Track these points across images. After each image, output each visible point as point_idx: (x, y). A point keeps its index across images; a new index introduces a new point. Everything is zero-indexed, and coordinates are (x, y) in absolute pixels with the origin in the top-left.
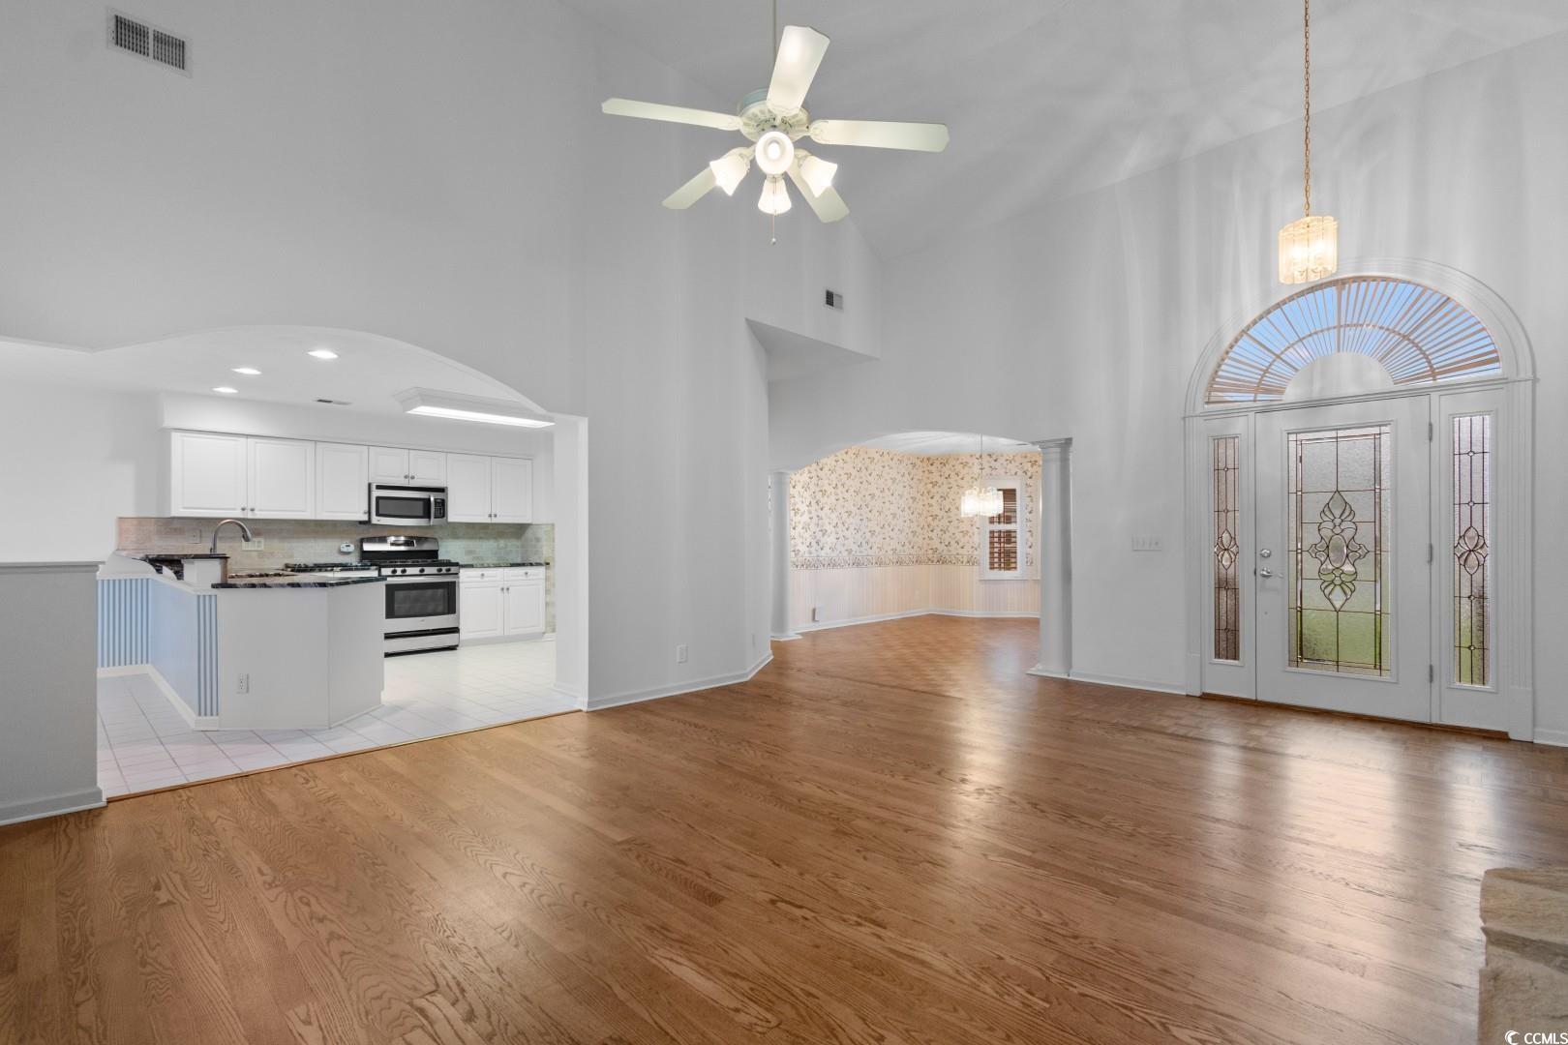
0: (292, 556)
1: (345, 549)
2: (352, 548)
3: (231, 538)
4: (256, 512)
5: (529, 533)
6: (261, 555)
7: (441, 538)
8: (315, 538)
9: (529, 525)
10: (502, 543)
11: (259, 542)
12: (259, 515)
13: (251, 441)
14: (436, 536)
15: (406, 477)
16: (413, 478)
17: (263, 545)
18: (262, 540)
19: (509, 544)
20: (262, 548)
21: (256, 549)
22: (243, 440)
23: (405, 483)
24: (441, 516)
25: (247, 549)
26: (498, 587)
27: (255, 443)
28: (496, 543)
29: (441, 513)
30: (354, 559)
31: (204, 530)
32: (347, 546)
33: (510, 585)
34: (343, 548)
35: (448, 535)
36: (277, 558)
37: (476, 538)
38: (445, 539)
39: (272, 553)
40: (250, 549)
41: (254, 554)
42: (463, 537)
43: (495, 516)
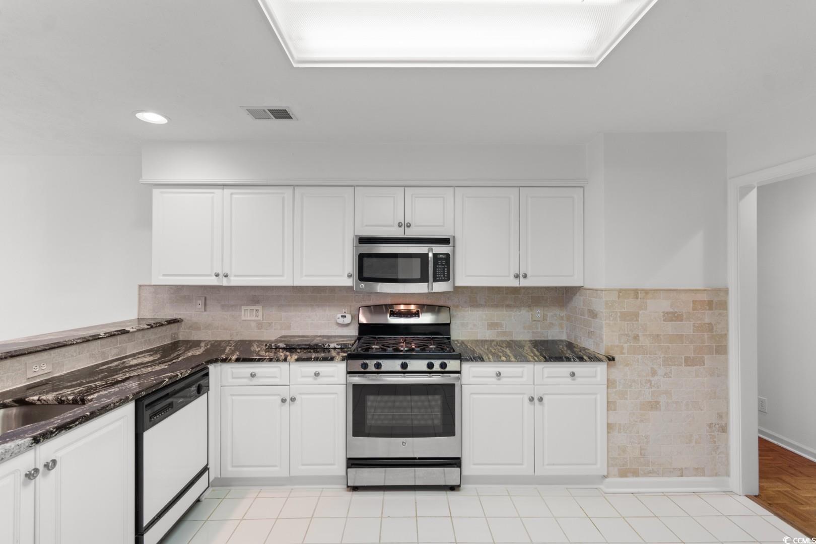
0: (289, 328)
1: (341, 321)
2: (348, 319)
3: (232, 306)
4: (231, 278)
5: (578, 301)
6: (260, 325)
7: (457, 307)
8: (312, 306)
9: (579, 288)
10: (538, 313)
11: (257, 311)
12: (234, 281)
13: (227, 191)
14: (449, 303)
15: (400, 225)
16: (409, 226)
17: (260, 313)
18: (259, 308)
19: (550, 314)
20: (260, 318)
21: (254, 318)
22: (218, 192)
23: (398, 233)
24: (443, 278)
25: (246, 318)
26: (524, 394)
27: (232, 194)
28: (530, 313)
29: (444, 274)
30: (353, 331)
31: (208, 297)
32: (342, 316)
33: (544, 394)
34: (339, 318)
35: (465, 302)
36: (275, 329)
37: (502, 306)
38: (460, 307)
39: (270, 324)
40: (249, 318)
41: (253, 324)
42: (486, 305)
43: (525, 276)
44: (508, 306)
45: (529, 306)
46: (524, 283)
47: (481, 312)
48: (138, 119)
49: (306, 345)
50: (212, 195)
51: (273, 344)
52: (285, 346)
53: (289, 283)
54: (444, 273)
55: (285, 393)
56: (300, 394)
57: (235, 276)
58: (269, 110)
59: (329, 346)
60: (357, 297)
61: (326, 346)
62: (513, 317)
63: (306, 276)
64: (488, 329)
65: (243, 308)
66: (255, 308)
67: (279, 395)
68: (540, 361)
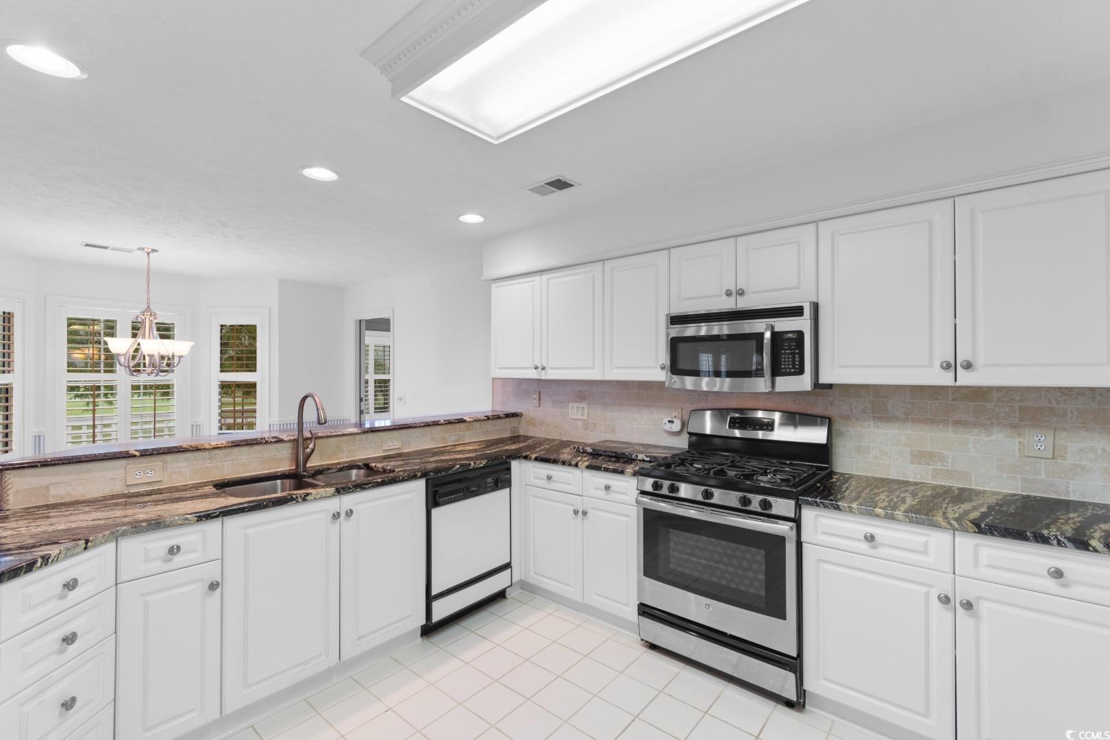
0: (613, 431)
1: (668, 427)
2: (677, 426)
4: (549, 371)
6: (586, 425)
7: (848, 418)
8: (636, 406)
11: (583, 408)
12: (551, 375)
14: (832, 412)
15: (729, 294)
16: (741, 293)
17: (586, 411)
18: (585, 405)
20: (585, 417)
21: (580, 417)
22: (537, 279)
23: (727, 305)
24: (793, 370)
25: (573, 417)
26: (931, 586)
27: (548, 279)
28: (1017, 440)
29: (794, 365)
30: (682, 443)
31: (542, 392)
32: (670, 421)
33: (979, 598)
34: (665, 424)
35: (864, 411)
36: (600, 432)
37: (945, 422)
38: (854, 420)
39: (595, 425)
40: (576, 417)
41: (580, 424)
42: (907, 419)
43: (968, 366)
44: (958, 423)
45: (1014, 426)
46: (966, 379)
47: (896, 431)
48: (461, 222)
49: (613, 452)
50: (532, 283)
51: (581, 447)
52: (591, 451)
53: (600, 378)
54: (794, 361)
55: (579, 504)
56: (594, 509)
57: (552, 368)
58: (545, 184)
59: (637, 456)
60: (690, 396)
61: (633, 456)
62: (970, 446)
63: (617, 367)
64: (912, 463)
65: (571, 405)
66: (581, 405)
67: (573, 505)
68: (967, 531)
